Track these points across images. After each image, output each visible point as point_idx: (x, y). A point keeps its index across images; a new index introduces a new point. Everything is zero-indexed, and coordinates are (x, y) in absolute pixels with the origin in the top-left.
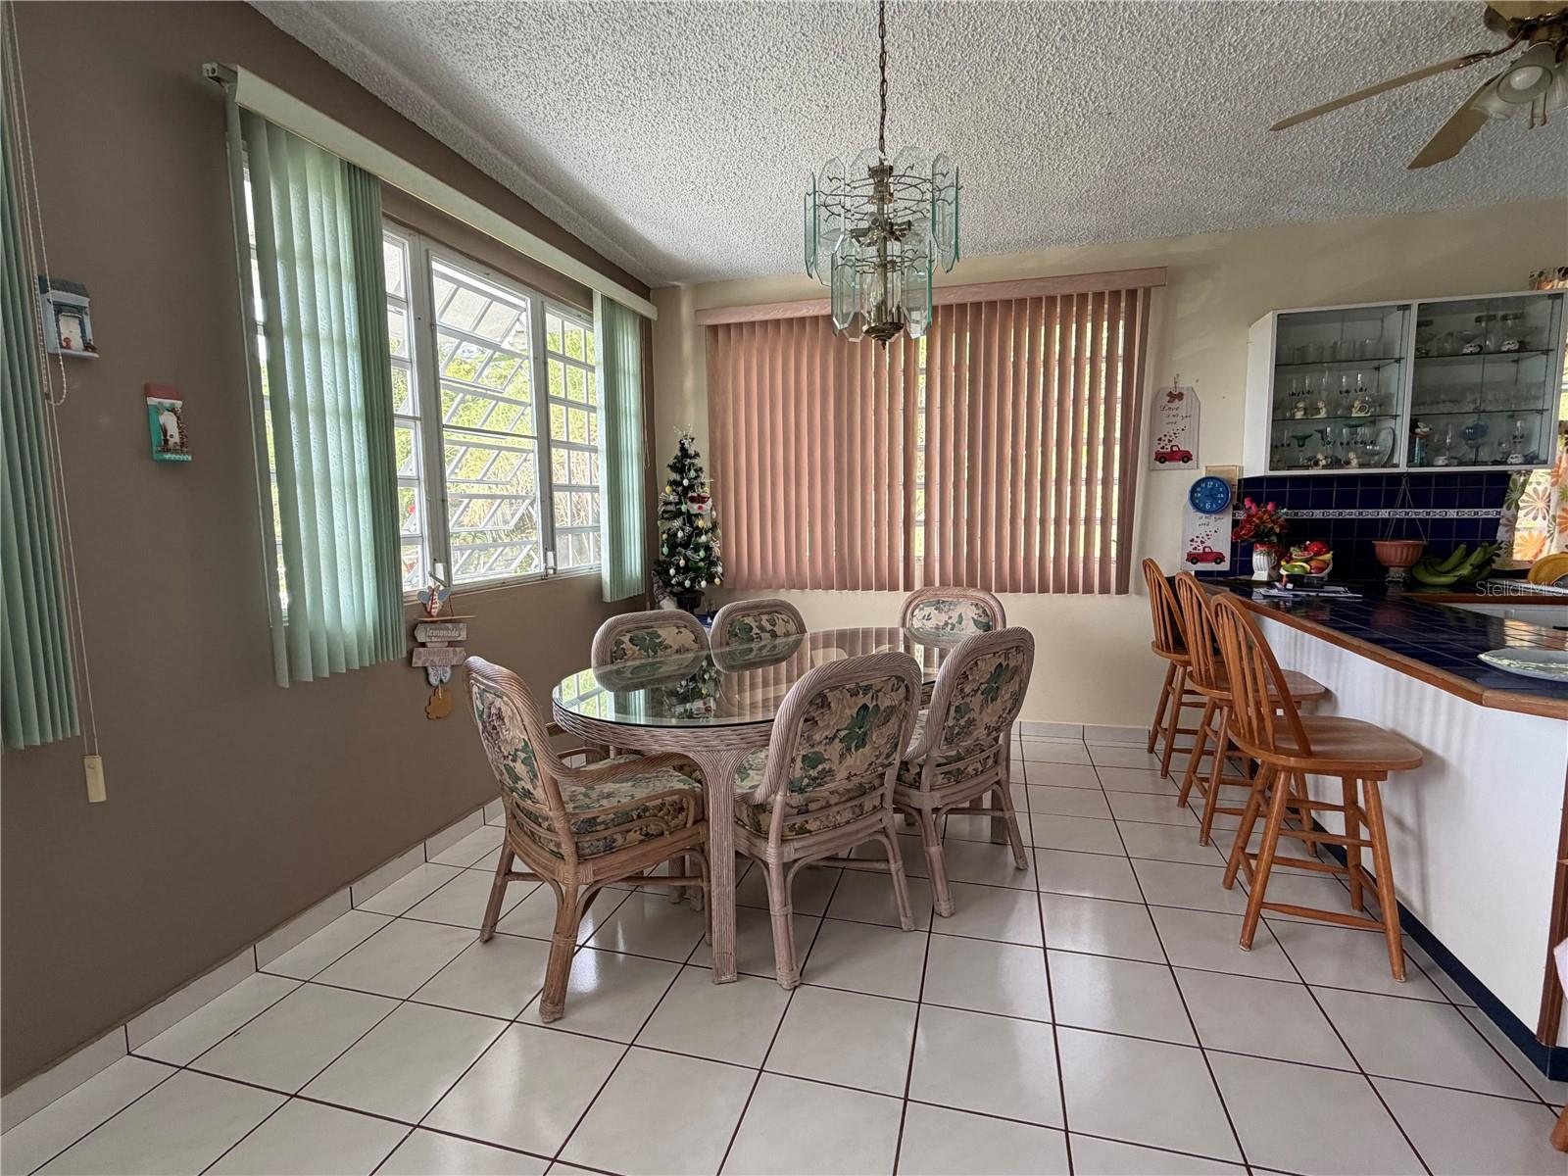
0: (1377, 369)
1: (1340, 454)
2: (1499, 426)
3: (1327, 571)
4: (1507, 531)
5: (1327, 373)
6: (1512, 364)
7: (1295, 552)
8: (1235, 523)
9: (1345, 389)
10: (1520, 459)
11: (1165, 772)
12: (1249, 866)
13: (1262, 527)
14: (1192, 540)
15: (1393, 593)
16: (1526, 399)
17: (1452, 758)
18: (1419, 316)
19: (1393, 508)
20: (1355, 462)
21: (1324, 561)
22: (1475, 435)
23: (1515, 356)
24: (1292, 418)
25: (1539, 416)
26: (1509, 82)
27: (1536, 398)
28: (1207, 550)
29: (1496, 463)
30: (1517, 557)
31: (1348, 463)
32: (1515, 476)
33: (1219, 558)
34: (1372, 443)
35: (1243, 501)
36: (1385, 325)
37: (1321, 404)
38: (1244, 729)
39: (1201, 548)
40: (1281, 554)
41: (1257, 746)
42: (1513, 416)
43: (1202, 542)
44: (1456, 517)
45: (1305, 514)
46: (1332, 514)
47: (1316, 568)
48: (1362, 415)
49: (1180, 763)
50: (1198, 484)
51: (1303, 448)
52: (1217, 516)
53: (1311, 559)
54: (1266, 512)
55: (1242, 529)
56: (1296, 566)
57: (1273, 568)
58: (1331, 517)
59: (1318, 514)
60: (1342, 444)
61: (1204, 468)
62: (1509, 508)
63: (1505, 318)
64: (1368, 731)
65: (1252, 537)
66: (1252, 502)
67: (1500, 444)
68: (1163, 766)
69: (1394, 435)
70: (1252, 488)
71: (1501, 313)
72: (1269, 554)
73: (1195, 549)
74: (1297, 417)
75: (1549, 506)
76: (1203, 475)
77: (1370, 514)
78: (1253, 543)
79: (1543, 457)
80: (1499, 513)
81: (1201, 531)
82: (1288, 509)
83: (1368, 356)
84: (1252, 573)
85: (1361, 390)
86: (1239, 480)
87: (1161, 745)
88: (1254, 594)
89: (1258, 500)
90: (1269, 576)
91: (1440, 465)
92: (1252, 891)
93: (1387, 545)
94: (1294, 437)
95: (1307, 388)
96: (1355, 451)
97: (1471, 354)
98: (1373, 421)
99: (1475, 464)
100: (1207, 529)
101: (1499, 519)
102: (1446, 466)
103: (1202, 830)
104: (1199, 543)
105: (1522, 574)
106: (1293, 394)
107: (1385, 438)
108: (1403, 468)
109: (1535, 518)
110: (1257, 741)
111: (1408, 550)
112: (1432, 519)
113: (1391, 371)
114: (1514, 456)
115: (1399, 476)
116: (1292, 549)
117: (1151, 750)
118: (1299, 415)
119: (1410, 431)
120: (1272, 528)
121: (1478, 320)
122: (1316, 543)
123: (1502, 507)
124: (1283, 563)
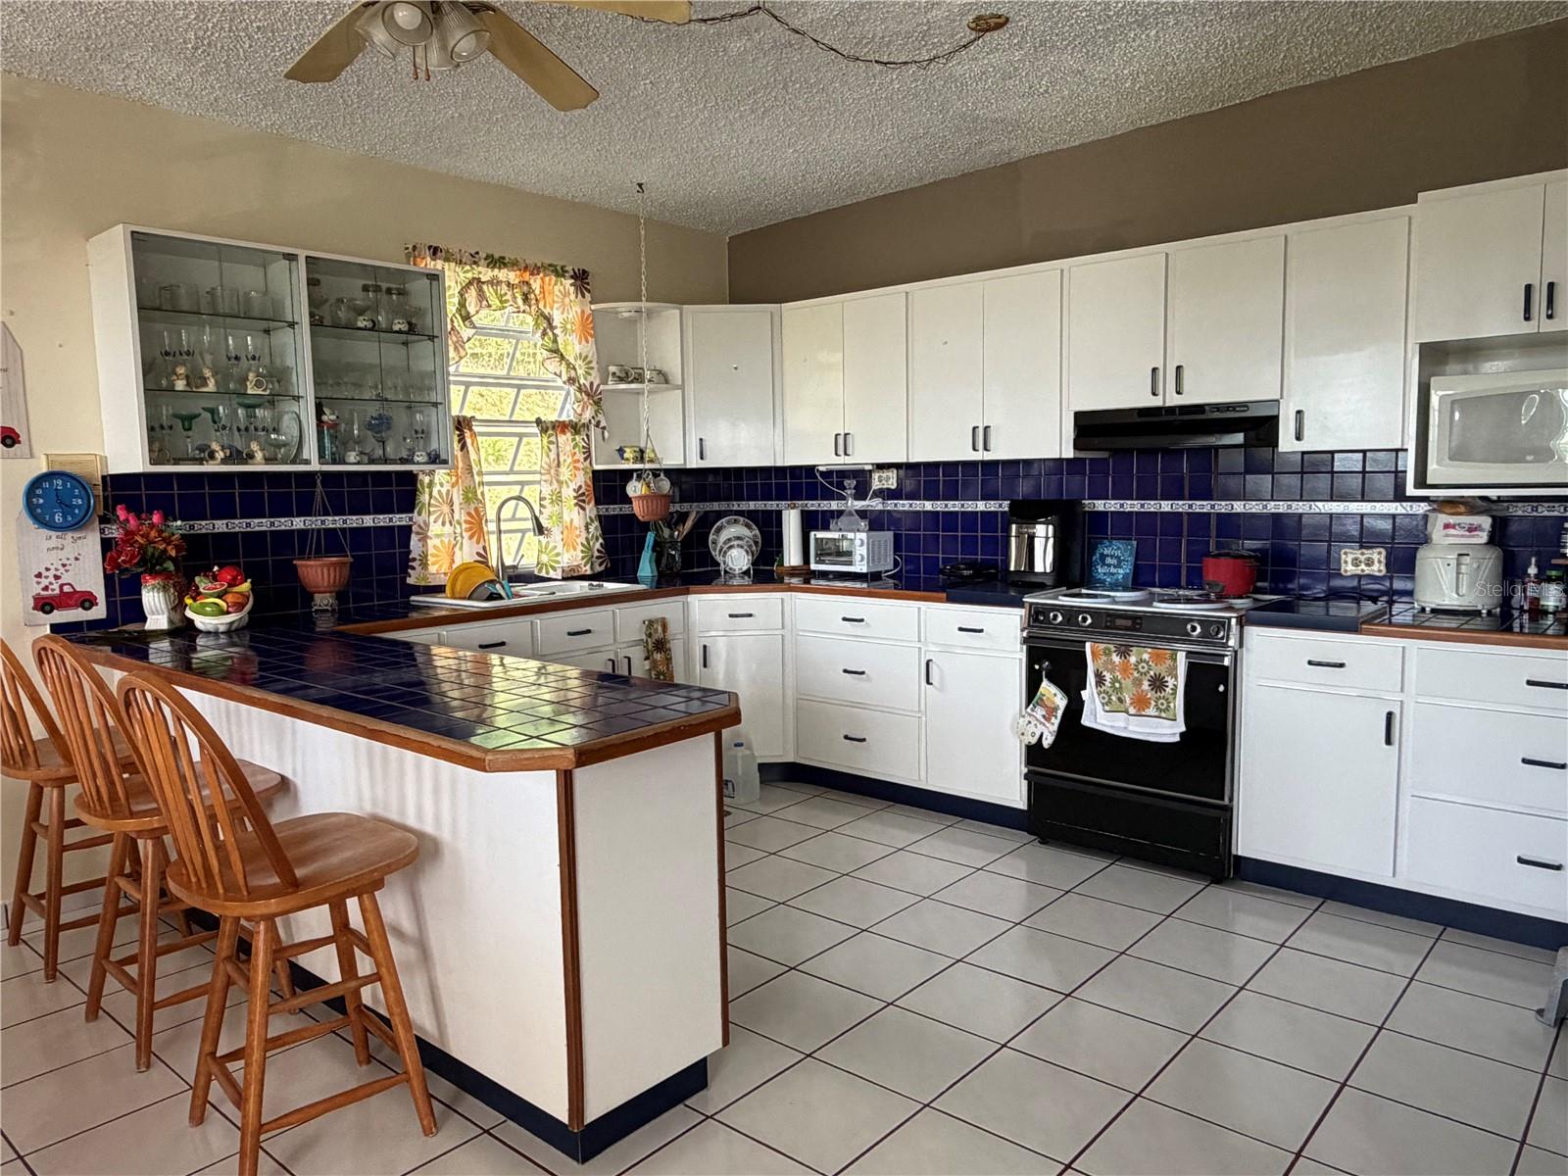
0: (267, 332)
1: (238, 443)
2: (400, 417)
3: (248, 607)
4: (420, 540)
5: (208, 329)
6: (402, 346)
7: (202, 583)
8: (106, 545)
9: (234, 355)
10: (424, 459)
11: (52, 972)
12: (228, 1079)
13: (150, 550)
14: (39, 575)
15: (324, 625)
16: (421, 389)
17: (445, 835)
18: (308, 272)
19: (310, 515)
20: (259, 456)
21: (241, 593)
22: (380, 426)
23: (403, 337)
24: (171, 389)
25: (434, 409)
26: (392, 13)
27: (430, 389)
28: (67, 589)
29: (403, 461)
30: (432, 569)
31: (251, 456)
32: (421, 477)
33: (87, 600)
34: (274, 429)
35: (114, 510)
36: (269, 276)
37: (207, 373)
38: (196, 875)
39: (56, 586)
40: (182, 590)
41: (222, 896)
42: (410, 406)
43: (57, 577)
44: (372, 525)
45: (204, 526)
46: (238, 525)
47: (235, 604)
48: (260, 392)
49: (78, 946)
50: (37, 483)
51: (190, 433)
52: (77, 535)
53: (225, 592)
54: (152, 526)
55: (120, 554)
56: (207, 604)
57: (174, 609)
58: (237, 530)
59: (221, 526)
60: (239, 430)
61: (44, 458)
62: (420, 514)
63: (389, 291)
64: (347, 826)
65: (137, 565)
66: (129, 512)
67: (405, 439)
68: (47, 964)
69: (300, 421)
70: (122, 489)
71: (384, 286)
72: (165, 589)
73: (46, 588)
74: (177, 388)
75: (453, 510)
76: (44, 470)
77: (283, 524)
78: (141, 573)
79: (443, 456)
80: (411, 519)
81: (52, 560)
82: (182, 520)
83: (256, 314)
84: (144, 619)
85: (254, 358)
86: (104, 478)
87: (34, 925)
88: (151, 651)
89: (134, 507)
90: (170, 621)
91: (353, 464)
92: (244, 1117)
93: (311, 566)
94: (175, 416)
95: (186, 349)
96: (257, 439)
97: (365, 329)
98: (271, 401)
99: (386, 461)
100: (62, 554)
101: (411, 526)
102: (358, 463)
103: (139, 1047)
104: (53, 580)
105: (439, 589)
106: (167, 354)
107: (288, 424)
108: (315, 466)
109: (443, 524)
110: (221, 891)
111: (335, 569)
112: (350, 528)
113: (284, 337)
114: (419, 454)
115: (311, 475)
116: (197, 579)
117: (15, 939)
118: (180, 385)
119: (317, 419)
120: (165, 551)
121: (365, 288)
122: (227, 569)
123: (412, 512)
124: (188, 601)
